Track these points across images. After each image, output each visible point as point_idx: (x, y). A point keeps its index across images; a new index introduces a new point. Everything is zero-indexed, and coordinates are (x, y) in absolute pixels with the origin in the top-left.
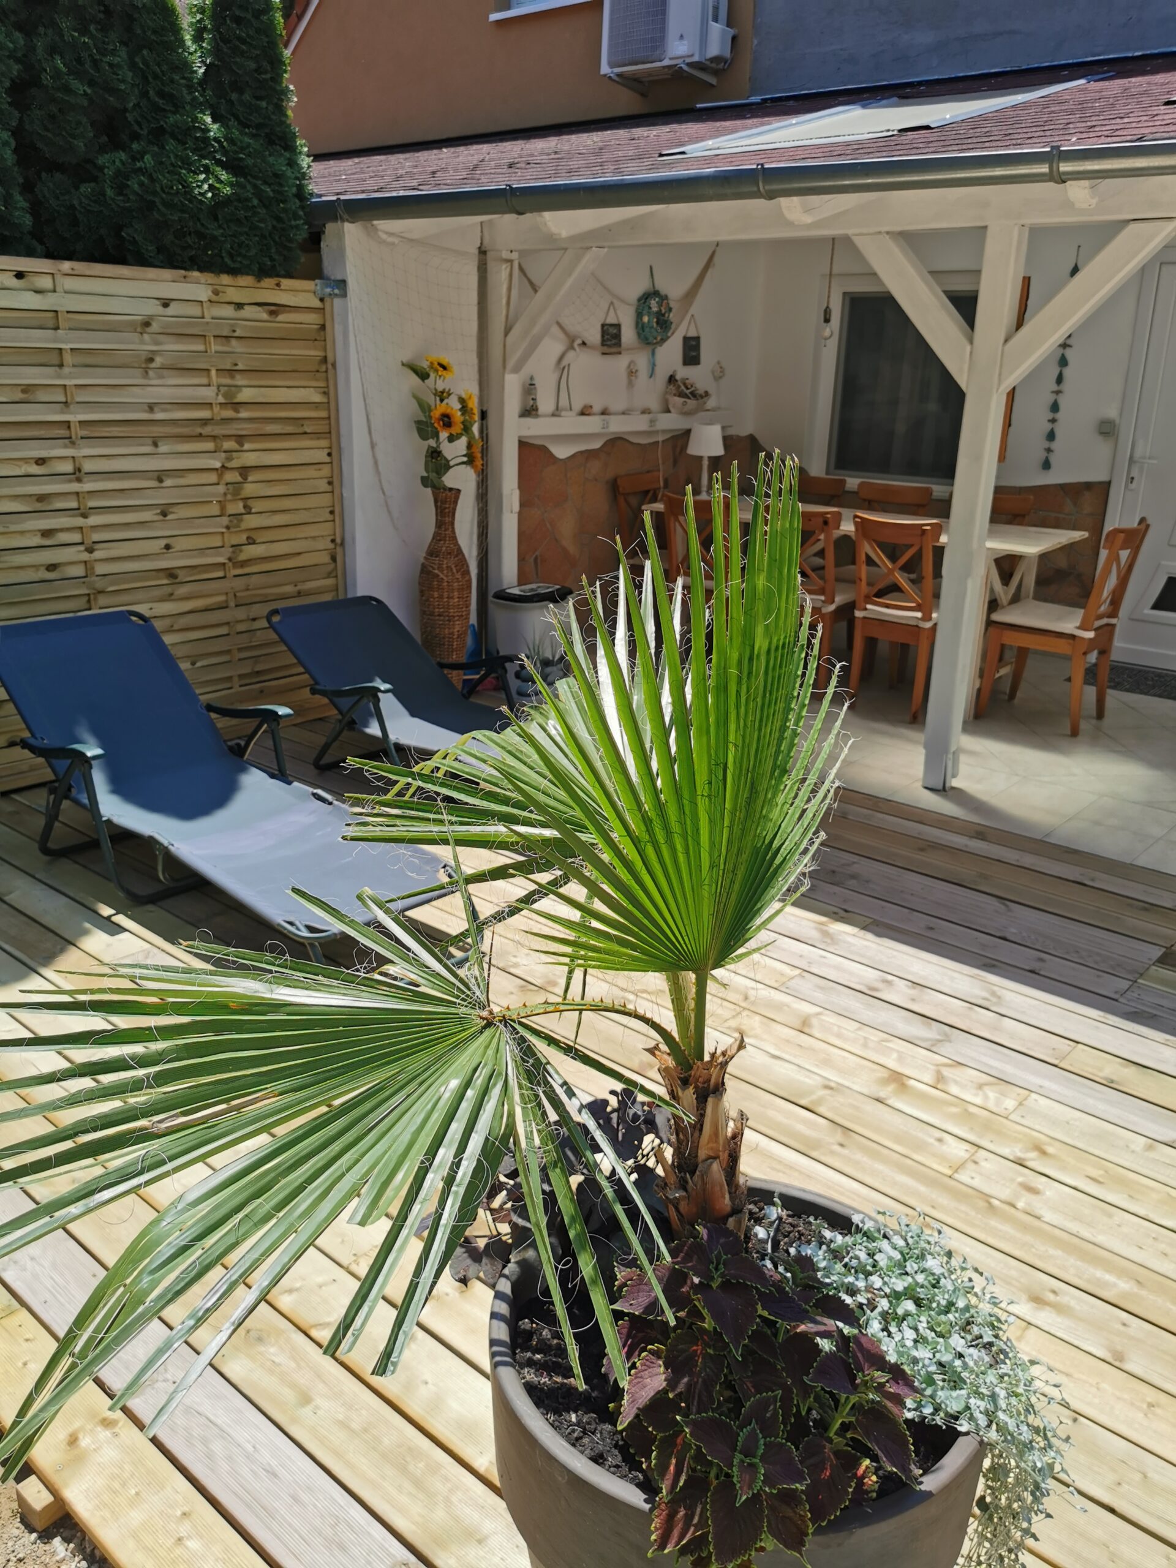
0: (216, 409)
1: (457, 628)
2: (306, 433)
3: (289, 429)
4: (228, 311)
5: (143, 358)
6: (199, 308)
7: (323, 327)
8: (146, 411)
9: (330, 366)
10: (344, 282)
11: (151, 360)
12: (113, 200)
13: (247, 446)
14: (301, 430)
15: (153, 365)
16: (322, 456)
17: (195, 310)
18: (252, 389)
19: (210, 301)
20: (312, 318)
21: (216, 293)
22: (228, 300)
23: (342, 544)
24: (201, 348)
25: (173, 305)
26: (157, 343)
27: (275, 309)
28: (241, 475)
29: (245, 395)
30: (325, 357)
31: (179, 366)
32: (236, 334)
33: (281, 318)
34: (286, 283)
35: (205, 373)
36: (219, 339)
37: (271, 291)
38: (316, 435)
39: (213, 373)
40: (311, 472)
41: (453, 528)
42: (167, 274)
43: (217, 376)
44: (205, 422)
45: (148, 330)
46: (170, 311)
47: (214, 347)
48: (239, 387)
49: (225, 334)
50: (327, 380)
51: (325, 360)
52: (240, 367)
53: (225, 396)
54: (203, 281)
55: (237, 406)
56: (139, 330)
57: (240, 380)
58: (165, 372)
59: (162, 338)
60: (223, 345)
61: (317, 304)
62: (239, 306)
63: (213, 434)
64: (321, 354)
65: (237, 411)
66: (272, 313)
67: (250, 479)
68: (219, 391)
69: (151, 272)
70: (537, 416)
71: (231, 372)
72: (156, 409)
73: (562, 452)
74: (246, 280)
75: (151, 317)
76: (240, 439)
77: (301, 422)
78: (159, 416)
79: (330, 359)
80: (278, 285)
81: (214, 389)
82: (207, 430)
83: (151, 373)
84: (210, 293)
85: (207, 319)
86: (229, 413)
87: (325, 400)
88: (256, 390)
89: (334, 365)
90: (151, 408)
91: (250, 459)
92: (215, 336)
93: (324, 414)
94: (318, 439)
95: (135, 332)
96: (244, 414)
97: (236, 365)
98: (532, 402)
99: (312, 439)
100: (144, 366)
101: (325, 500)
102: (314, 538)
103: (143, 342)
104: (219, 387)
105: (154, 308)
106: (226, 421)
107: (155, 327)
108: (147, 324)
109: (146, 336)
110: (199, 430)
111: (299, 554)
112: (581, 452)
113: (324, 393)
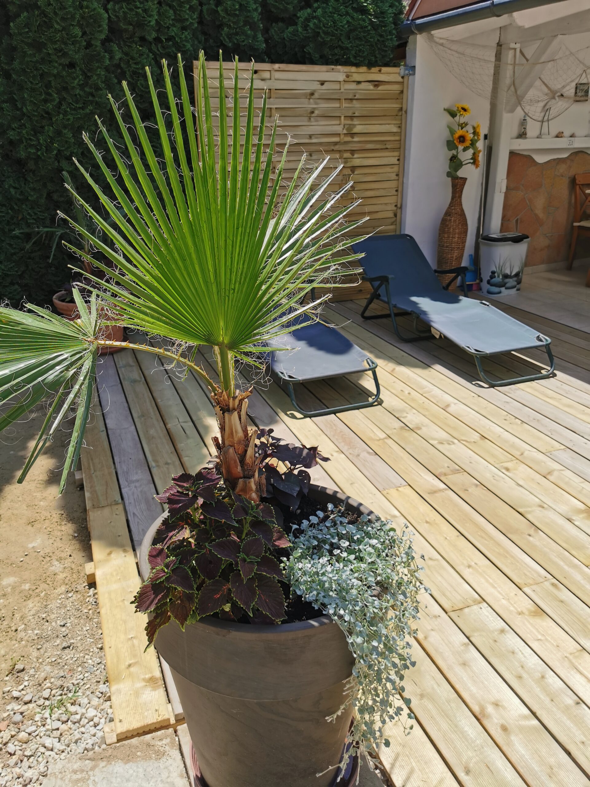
0: (342, 136)
1: (455, 254)
2: (387, 149)
3: (378, 146)
4: (353, 86)
5: (309, 111)
6: (339, 85)
7: (402, 92)
8: (308, 139)
9: (404, 113)
10: (414, 67)
11: (313, 112)
12: (301, 33)
13: (356, 156)
14: (384, 147)
15: (313, 115)
16: (394, 161)
17: (337, 86)
18: (361, 126)
19: (344, 81)
20: (397, 87)
21: (348, 76)
22: (353, 80)
23: (401, 208)
24: (338, 105)
25: (326, 84)
26: (316, 104)
27: (377, 83)
28: (351, 171)
29: (358, 129)
30: (402, 108)
31: (326, 115)
32: (356, 98)
33: (380, 88)
34: (384, 69)
35: (339, 118)
36: (347, 101)
37: (375, 74)
38: (393, 150)
39: (343, 118)
40: (388, 169)
41: (461, 200)
42: (324, 68)
43: (344, 120)
44: (336, 143)
45: (313, 97)
46: (324, 87)
47: (345, 105)
48: (355, 125)
49: (350, 97)
50: (401, 120)
51: (401, 109)
52: (356, 114)
53: (347, 130)
54: (341, 71)
55: (353, 135)
56: (308, 97)
57: (356, 122)
58: (319, 118)
59: (319, 101)
60: (349, 103)
61: (400, 79)
62: (359, 83)
63: (339, 149)
64: (400, 106)
65: (353, 138)
66: (376, 86)
67: (356, 173)
68: (344, 127)
69: (317, 68)
70: (526, 138)
71: (352, 117)
72: (313, 137)
73: (540, 159)
74: (363, 69)
75: (315, 91)
76: (353, 152)
77: (385, 142)
78: (314, 141)
79: (404, 109)
80: (380, 71)
81: (342, 126)
82: (337, 148)
83: (312, 119)
84: (344, 77)
85: (342, 91)
86: (348, 139)
87: (399, 131)
88: (364, 126)
89: (406, 112)
90: (310, 137)
91: (357, 162)
92: (345, 99)
93: (397, 138)
94: (393, 151)
95: (306, 98)
96: (356, 139)
97: (354, 113)
98: (523, 130)
99: (390, 152)
100: (309, 115)
101: (394, 184)
102: (386, 204)
103: (309, 104)
104: (344, 125)
105: (316, 86)
106: (346, 143)
107: (316, 95)
108: (312, 94)
109: (311, 100)
110: (332, 148)
111: (377, 212)
112: (554, 160)
113: (399, 127)
